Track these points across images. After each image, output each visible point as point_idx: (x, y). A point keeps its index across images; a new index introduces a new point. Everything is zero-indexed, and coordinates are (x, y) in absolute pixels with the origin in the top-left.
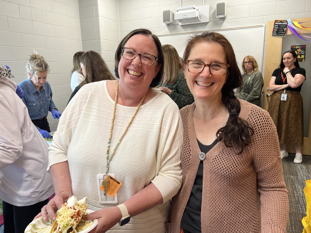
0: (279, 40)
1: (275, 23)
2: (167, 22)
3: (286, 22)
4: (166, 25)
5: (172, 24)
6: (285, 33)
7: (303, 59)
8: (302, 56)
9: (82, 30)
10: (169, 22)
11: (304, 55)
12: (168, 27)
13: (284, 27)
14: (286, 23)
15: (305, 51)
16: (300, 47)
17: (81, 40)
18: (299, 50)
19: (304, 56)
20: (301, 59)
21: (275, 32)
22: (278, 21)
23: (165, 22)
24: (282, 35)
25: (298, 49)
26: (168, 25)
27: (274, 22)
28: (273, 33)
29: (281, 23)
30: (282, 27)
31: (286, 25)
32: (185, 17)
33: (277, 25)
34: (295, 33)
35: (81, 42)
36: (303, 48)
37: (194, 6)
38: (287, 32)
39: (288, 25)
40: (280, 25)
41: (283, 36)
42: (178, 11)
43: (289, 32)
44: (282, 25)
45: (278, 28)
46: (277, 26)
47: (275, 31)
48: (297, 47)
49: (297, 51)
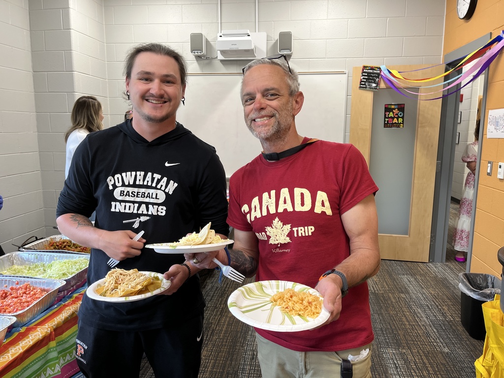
0: (368, 96)
1: (363, 70)
2: (197, 53)
3: (378, 69)
4: (194, 56)
5: (204, 56)
6: (377, 86)
7: (401, 123)
8: (399, 119)
9: (33, 51)
10: (200, 53)
11: (403, 118)
12: (197, 61)
13: (375, 76)
14: (379, 72)
15: (403, 113)
16: (396, 107)
17: (32, 71)
18: (396, 111)
19: (402, 120)
20: (398, 123)
21: (364, 83)
22: (367, 67)
23: (194, 53)
25: (394, 109)
26: (198, 58)
27: (362, 68)
28: (361, 84)
29: (371, 71)
30: (373, 77)
31: (379, 74)
32: (234, 47)
33: (365, 73)
34: (392, 87)
35: (31, 74)
36: (401, 108)
37: (249, 32)
38: (379, 84)
39: (382, 74)
40: (371, 73)
41: (374, 90)
42: (221, 36)
43: (382, 85)
44: (373, 73)
45: (366, 77)
47: (363, 81)
48: (393, 107)
49: (393, 113)
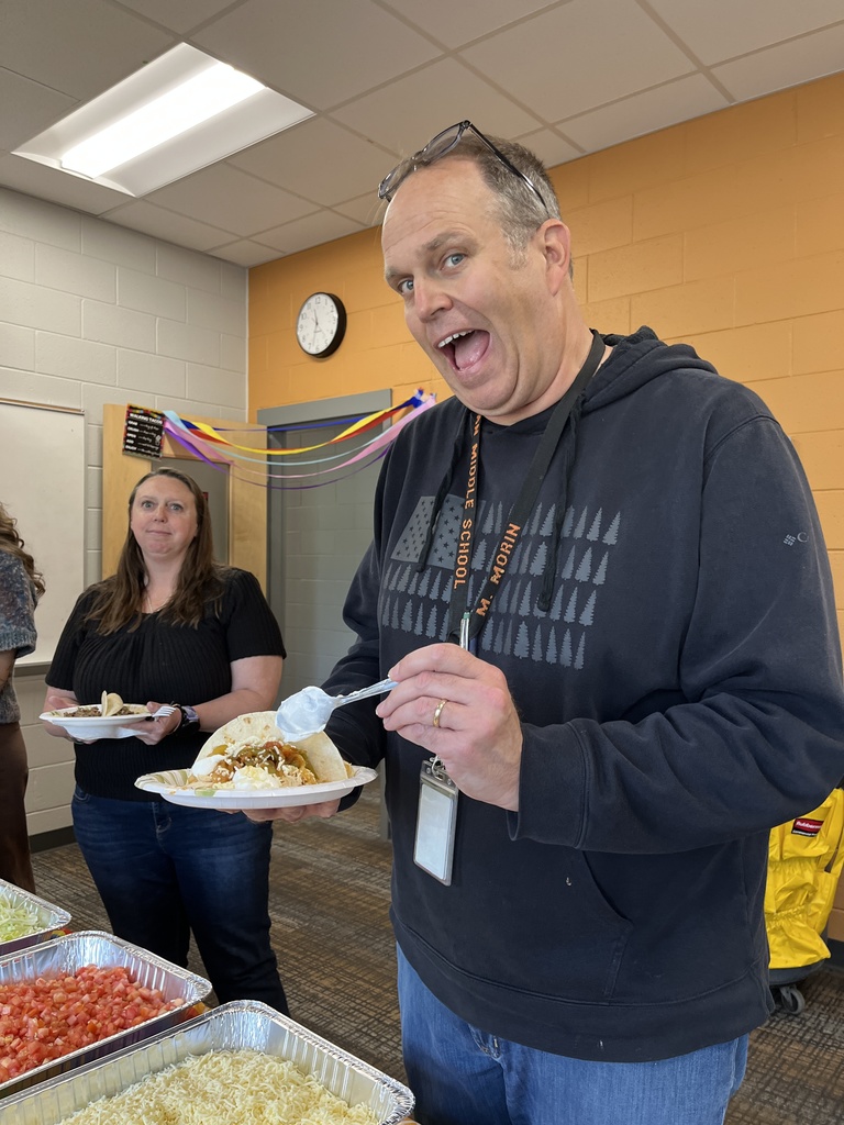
1: (129, 413)
3: (160, 417)
6: (158, 451)
13: (153, 431)
14: (161, 423)
21: (132, 442)
22: (136, 409)
24: (148, 454)
27: (126, 409)
28: (126, 444)
29: (146, 419)
30: (150, 431)
31: (161, 428)
33: (134, 420)
38: (162, 448)
39: (168, 426)
40: (144, 423)
41: (154, 458)
43: (167, 450)
44: (151, 424)
45: (137, 430)
46: (136, 424)
47: (130, 438)
